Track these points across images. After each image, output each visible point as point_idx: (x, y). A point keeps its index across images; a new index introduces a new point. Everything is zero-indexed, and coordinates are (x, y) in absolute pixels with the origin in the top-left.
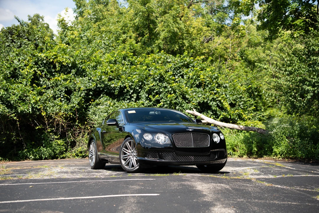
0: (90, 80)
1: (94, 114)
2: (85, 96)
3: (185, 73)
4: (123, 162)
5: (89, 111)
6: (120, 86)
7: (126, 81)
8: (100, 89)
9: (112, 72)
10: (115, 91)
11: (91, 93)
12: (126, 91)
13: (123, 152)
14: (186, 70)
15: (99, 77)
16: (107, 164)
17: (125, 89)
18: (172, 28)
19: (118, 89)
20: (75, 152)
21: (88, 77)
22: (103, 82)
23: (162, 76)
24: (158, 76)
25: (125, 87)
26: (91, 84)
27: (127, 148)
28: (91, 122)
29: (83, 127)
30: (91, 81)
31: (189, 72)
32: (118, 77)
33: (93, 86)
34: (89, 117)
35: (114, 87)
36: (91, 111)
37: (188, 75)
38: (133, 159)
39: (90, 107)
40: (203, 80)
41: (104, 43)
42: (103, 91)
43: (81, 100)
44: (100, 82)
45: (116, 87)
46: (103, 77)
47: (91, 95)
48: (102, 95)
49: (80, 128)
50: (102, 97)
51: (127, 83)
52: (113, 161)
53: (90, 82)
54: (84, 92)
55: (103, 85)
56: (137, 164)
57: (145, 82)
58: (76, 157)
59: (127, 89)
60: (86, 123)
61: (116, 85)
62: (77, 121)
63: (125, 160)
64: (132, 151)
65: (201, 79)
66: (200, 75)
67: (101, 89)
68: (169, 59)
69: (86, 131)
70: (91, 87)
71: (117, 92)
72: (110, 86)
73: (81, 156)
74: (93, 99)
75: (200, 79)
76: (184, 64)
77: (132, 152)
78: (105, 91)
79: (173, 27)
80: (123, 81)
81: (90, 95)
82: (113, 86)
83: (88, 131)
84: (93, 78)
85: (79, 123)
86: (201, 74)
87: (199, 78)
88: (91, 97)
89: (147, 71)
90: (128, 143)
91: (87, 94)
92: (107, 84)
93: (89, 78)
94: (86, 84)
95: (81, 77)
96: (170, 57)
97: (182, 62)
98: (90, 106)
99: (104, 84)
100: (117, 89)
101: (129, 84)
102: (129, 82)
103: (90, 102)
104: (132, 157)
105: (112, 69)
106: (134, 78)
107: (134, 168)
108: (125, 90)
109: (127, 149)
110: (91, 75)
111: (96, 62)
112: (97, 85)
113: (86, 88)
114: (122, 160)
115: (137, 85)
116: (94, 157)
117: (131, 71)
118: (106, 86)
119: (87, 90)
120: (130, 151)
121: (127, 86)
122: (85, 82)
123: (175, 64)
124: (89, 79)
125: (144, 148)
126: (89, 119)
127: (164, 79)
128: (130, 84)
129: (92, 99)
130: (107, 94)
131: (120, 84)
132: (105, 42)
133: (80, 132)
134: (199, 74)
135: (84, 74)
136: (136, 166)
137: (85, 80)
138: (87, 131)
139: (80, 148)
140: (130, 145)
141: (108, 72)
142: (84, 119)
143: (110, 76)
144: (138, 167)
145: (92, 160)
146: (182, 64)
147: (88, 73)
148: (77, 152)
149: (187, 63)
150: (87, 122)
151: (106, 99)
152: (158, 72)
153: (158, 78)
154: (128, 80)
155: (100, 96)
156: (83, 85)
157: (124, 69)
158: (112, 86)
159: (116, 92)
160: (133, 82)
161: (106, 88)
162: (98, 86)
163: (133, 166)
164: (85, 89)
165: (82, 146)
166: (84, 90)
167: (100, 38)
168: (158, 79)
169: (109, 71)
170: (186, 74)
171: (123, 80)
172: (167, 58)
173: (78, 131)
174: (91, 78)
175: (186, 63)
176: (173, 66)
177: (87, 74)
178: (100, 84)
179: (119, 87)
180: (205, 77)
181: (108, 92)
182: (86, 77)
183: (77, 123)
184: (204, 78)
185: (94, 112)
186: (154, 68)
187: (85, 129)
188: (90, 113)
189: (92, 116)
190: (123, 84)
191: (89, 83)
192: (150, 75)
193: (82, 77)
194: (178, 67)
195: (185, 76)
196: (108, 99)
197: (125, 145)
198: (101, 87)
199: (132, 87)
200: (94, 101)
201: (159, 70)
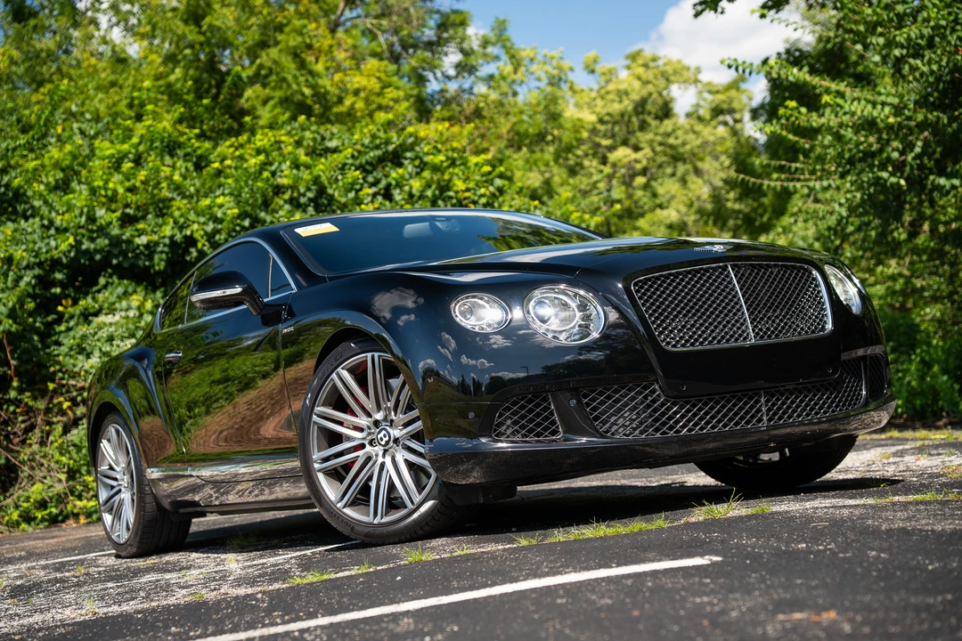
0: (48, 228)
1: (79, 353)
2: (34, 287)
3: (394, 183)
4: (330, 490)
5: (59, 344)
6: (172, 238)
7: (192, 216)
8: (91, 259)
9: (132, 190)
10: (150, 258)
11: (59, 276)
12: (195, 254)
13: (323, 429)
14: (395, 174)
15: (85, 210)
16: (197, 525)
17: (193, 250)
18: (295, 87)
19: (166, 249)
20: (17, 507)
21: (37, 219)
22: (102, 231)
23: (322, 191)
24: (309, 189)
25: (191, 241)
26: (53, 243)
27: (341, 405)
28: (72, 382)
29: (41, 405)
30: (52, 231)
31: (407, 176)
32: (162, 209)
33: (64, 247)
34: (59, 363)
35: (147, 246)
36: (68, 341)
37: (407, 188)
38: (388, 460)
39: (63, 328)
40: (467, 194)
41: (82, 132)
42: (105, 263)
43: (21, 302)
44: (92, 231)
45: (157, 244)
46: (100, 212)
47: (61, 284)
48: (102, 281)
49: (29, 411)
50: (105, 287)
51: (195, 226)
52: (232, 498)
53: (49, 237)
54: (28, 272)
55: (103, 242)
56: (420, 488)
57: (263, 214)
58: (24, 526)
59: (200, 245)
60: (51, 386)
61: (155, 238)
62: (15, 384)
63: (337, 474)
64: (379, 416)
65: (457, 192)
66: (450, 180)
67: (98, 257)
68: (331, 139)
69: (55, 420)
70: (54, 252)
71: (161, 260)
72: (129, 242)
73: (43, 520)
74: (69, 296)
75: (452, 194)
76: (384, 153)
77: (376, 423)
78: (115, 262)
79: (298, 84)
80: (182, 220)
81: (54, 283)
82: (143, 240)
83: (65, 419)
84: (58, 220)
85: (21, 391)
86: (455, 178)
87: (449, 190)
88: (58, 290)
89: (266, 174)
90: (345, 374)
91: (44, 282)
92: (118, 237)
93: (46, 222)
94: (35, 243)
95: (9, 219)
96: (333, 134)
97: (377, 147)
98: (59, 325)
99: (107, 235)
100: (162, 252)
101: (205, 227)
102: (202, 220)
103: (60, 308)
104: (379, 449)
105: (133, 181)
106: (221, 206)
107: (403, 512)
108: (190, 253)
109: (345, 409)
110: (51, 208)
111: (63, 170)
112: (78, 243)
113: (36, 256)
114: (321, 476)
115: (234, 230)
116: (126, 496)
117: (203, 185)
118: (116, 242)
119: (40, 265)
120: (363, 421)
121: (196, 236)
122: (29, 237)
123: (356, 154)
124: (43, 226)
125: (463, 387)
126: (64, 373)
127: (331, 198)
128: (210, 227)
129: (67, 297)
130: (122, 273)
131: (167, 231)
132: (84, 126)
133: (31, 428)
134: (446, 177)
135: (20, 208)
136: (417, 498)
137: (29, 230)
138: (59, 418)
139: (38, 486)
140: (362, 383)
141: (115, 192)
142: (44, 372)
143: (127, 206)
144: (430, 504)
145: (117, 515)
146: (379, 153)
147: (37, 203)
148: (25, 505)
149: (395, 150)
150: (53, 381)
151: (120, 290)
152: (306, 175)
153: (310, 195)
154: (198, 215)
155: (96, 283)
156: (24, 247)
157: (177, 177)
158: (138, 241)
159: (159, 263)
160: (220, 221)
161: (116, 251)
162: (84, 247)
163: (393, 503)
164: (32, 260)
165: (45, 478)
166: (28, 267)
167: (63, 116)
168: (310, 200)
169: (121, 190)
170: (399, 185)
171: (182, 216)
172: (323, 139)
173: (23, 422)
174: (51, 222)
175: (391, 148)
176: (350, 161)
177: (33, 207)
178: (92, 240)
179: (167, 241)
180: (472, 185)
181: (126, 265)
182: (31, 221)
183: (13, 394)
184: (468, 190)
185: (78, 345)
186: (288, 163)
187: (48, 411)
188: (64, 349)
189: (72, 361)
190: (181, 228)
191: (47, 241)
192: (278, 190)
193: (14, 221)
194: (367, 163)
195: (398, 191)
196: (130, 290)
197: (327, 388)
198: (96, 251)
199: (217, 237)
200: (75, 303)
201: (308, 167)
